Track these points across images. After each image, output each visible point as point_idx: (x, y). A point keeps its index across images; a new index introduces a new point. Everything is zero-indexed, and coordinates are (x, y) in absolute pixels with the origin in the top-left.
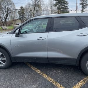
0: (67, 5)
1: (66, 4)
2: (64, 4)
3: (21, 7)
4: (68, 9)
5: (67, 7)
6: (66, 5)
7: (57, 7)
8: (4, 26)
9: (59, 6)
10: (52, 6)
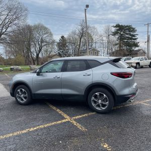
0: (135, 33)
1: (132, 31)
2: (130, 31)
3: (63, 37)
4: (136, 39)
5: (134, 36)
6: (132, 33)
7: (117, 37)
8: (34, 64)
9: (121, 35)
10: (109, 35)
